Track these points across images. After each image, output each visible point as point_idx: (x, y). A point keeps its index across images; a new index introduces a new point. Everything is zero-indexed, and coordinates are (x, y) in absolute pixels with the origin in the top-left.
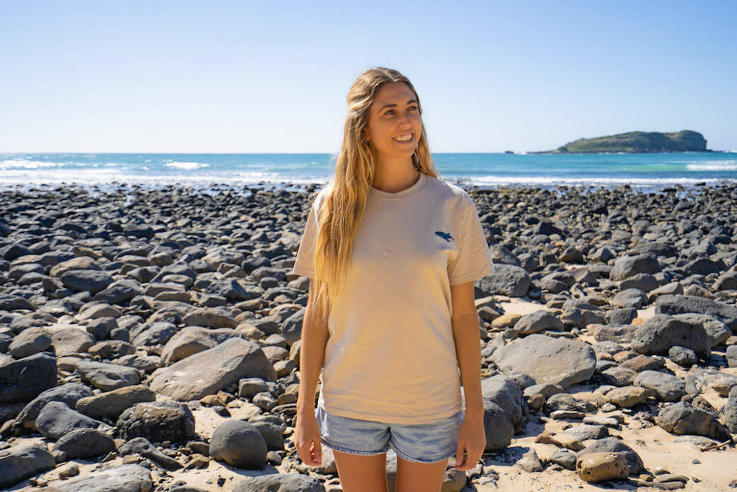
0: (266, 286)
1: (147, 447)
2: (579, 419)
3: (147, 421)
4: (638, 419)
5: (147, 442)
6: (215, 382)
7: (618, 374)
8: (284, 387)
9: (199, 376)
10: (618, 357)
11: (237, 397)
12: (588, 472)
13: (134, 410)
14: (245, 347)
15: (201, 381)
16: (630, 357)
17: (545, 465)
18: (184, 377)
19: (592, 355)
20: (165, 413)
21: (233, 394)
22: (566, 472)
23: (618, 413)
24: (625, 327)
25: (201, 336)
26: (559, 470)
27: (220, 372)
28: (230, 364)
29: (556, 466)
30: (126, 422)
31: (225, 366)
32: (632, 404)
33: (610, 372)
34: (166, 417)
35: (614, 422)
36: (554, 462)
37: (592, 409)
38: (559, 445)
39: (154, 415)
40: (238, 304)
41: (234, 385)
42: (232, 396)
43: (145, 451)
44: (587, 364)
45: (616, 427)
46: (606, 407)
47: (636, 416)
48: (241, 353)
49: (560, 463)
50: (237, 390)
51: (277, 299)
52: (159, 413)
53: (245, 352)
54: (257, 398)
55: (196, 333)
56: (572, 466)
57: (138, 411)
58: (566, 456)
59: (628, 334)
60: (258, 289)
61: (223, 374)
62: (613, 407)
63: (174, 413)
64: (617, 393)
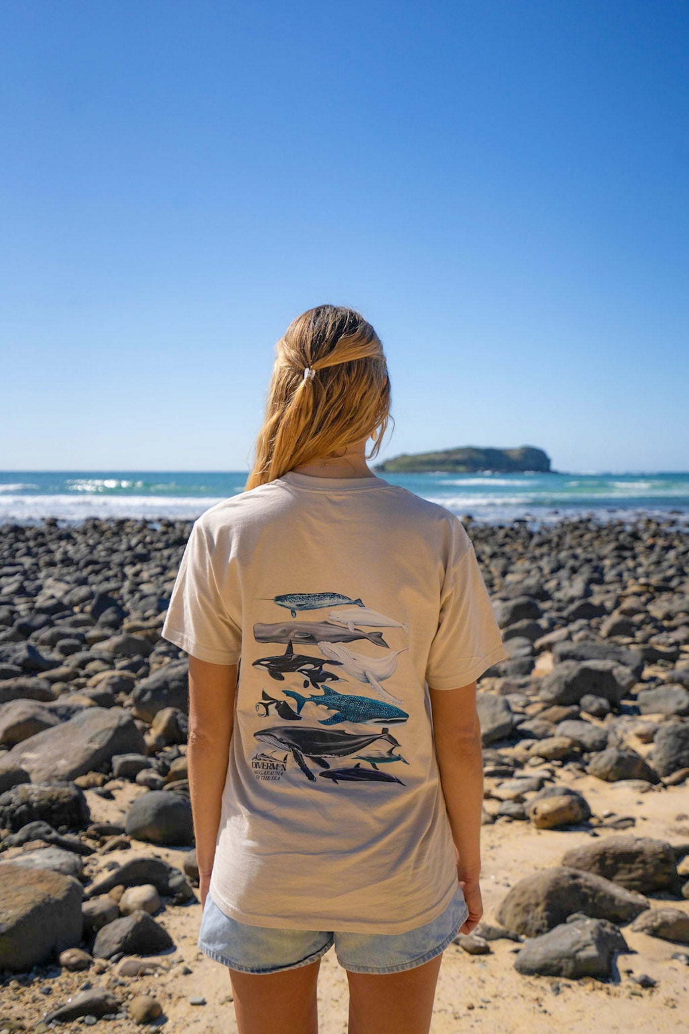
0: (68, 651)
1: (49, 832)
2: (509, 775)
3: (35, 805)
4: (569, 770)
5: (48, 827)
6: (83, 761)
7: (537, 727)
8: (167, 763)
9: (60, 757)
10: (530, 710)
11: (113, 778)
12: (544, 817)
13: (16, 793)
14: (112, 718)
15: (63, 762)
16: (544, 709)
17: (494, 818)
18: (38, 760)
19: (508, 708)
20: (56, 794)
21: (107, 774)
22: (517, 823)
23: (548, 766)
24: (527, 679)
25: (38, 710)
26: (510, 822)
27: (87, 749)
28: (98, 740)
29: (505, 818)
30: (7, 808)
31: (91, 741)
32: (560, 756)
33: (527, 726)
34: (58, 798)
35: (547, 775)
36: (501, 815)
37: (519, 764)
38: (500, 800)
39: (42, 797)
40: (42, 675)
41: (106, 765)
42: (107, 777)
43: (48, 837)
44: (504, 718)
45: (550, 780)
46: (533, 761)
47: (566, 767)
48: (109, 725)
49: (509, 815)
50: (110, 770)
51: (91, 666)
52: (49, 795)
53: (114, 723)
54: (142, 776)
55: (31, 707)
56: (521, 817)
57: (21, 795)
58: (514, 808)
59: (533, 687)
60: (56, 656)
61: (89, 752)
62: (540, 760)
63: (66, 794)
64: (544, 746)
